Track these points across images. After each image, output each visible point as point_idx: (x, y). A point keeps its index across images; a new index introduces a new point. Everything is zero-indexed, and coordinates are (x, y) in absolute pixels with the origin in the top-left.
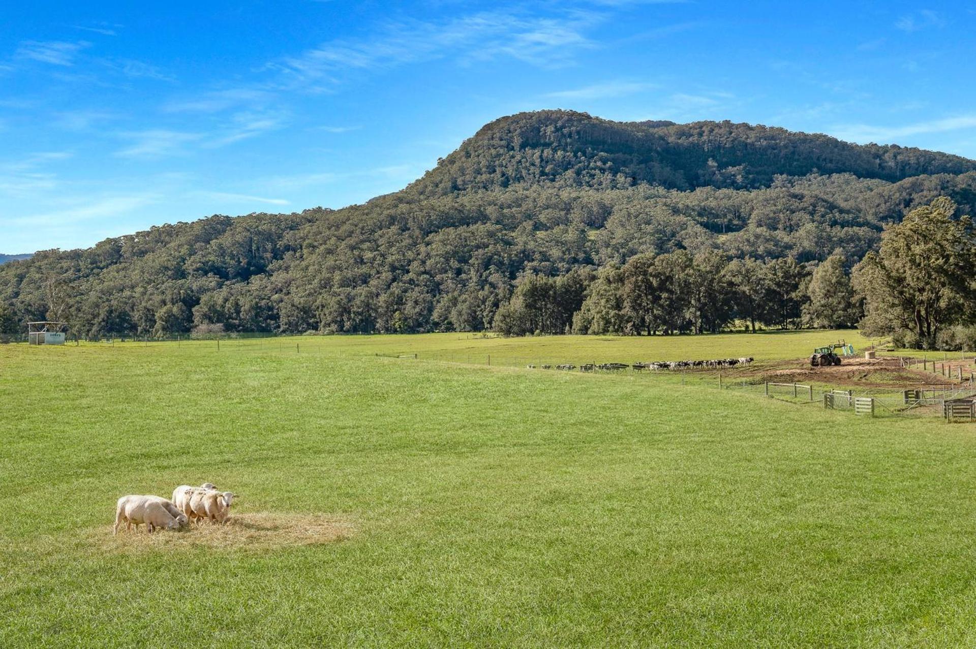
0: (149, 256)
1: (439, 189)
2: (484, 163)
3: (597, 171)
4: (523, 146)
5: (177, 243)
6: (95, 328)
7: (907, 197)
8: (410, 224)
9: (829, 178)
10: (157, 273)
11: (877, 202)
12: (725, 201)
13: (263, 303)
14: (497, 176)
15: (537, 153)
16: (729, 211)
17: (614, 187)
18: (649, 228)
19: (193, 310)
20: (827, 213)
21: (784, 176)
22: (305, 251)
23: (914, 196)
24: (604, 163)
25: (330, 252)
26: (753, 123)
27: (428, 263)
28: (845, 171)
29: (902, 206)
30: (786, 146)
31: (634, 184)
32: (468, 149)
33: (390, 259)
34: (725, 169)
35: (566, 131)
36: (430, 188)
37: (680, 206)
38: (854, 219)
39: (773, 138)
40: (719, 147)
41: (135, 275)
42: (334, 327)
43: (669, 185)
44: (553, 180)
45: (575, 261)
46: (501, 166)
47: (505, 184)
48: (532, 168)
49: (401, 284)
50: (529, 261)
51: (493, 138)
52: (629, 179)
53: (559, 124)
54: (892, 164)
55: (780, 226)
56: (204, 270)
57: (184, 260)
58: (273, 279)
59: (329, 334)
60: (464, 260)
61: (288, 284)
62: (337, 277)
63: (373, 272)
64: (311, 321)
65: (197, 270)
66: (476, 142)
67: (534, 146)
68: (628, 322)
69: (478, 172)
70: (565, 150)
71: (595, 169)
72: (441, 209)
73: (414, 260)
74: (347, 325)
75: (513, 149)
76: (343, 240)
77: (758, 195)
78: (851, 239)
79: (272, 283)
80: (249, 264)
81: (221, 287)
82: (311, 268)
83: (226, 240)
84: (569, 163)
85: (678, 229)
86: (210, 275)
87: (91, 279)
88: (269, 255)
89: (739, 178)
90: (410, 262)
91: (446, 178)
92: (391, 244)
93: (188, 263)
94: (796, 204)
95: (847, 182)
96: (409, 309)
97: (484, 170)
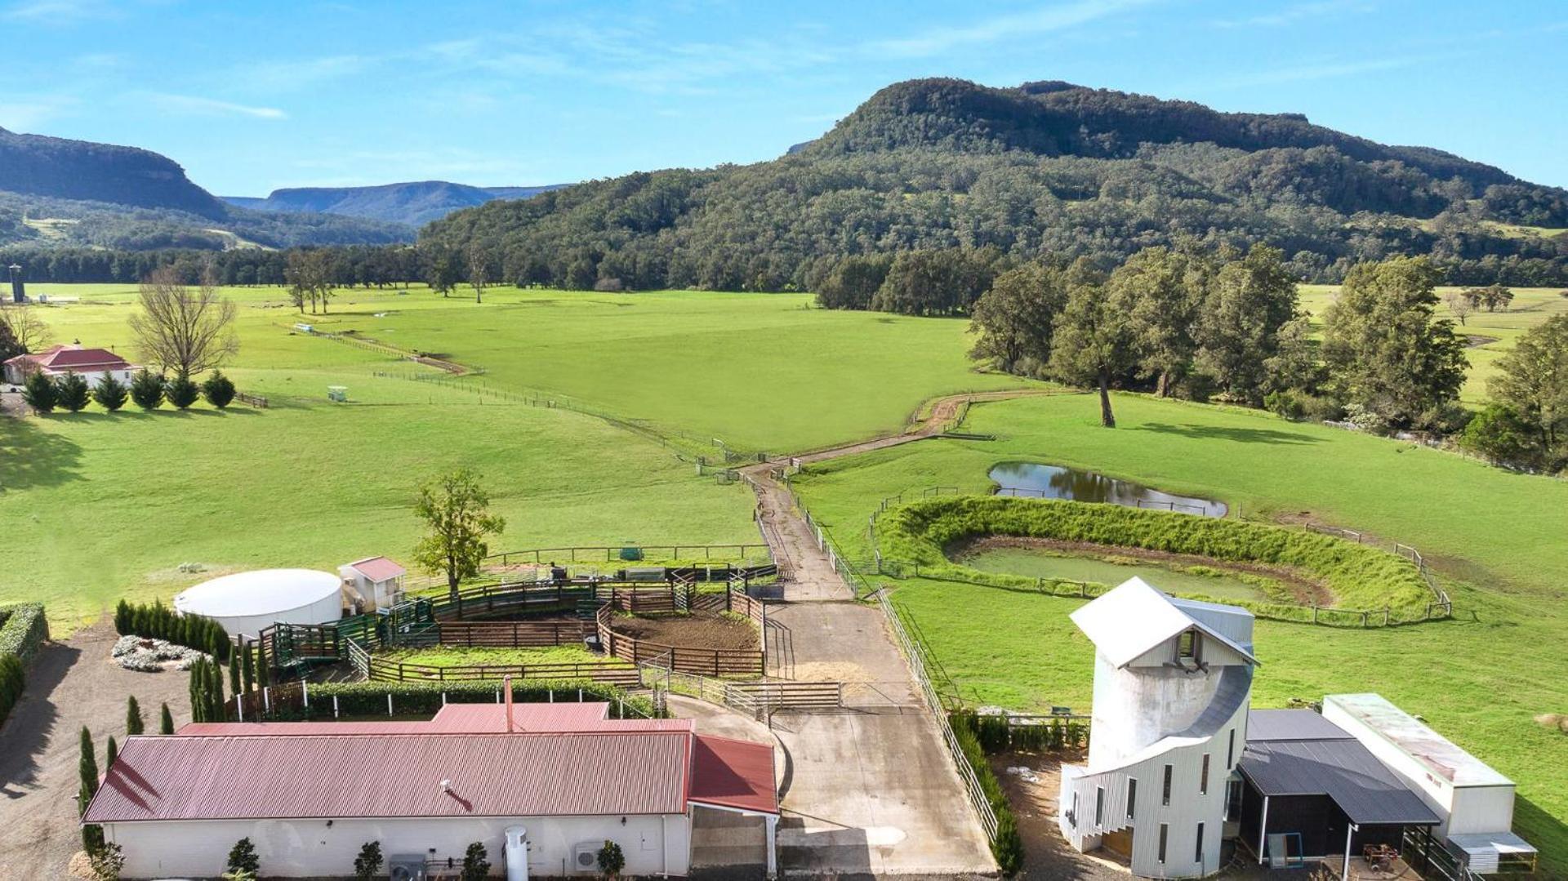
0: (577, 209)
1: (833, 151)
2: (874, 126)
3: (975, 137)
4: (910, 112)
5: (601, 198)
6: (520, 277)
7: (1256, 169)
8: (798, 186)
9: (1191, 146)
10: (582, 224)
11: (1228, 172)
12: (1084, 169)
13: (657, 260)
14: (885, 139)
15: (922, 118)
16: (1086, 179)
17: (988, 152)
18: (1007, 196)
19: (598, 266)
20: (1175, 184)
21: (1150, 144)
22: (707, 208)
23: (1263, 168)
24: (982, 129)
25: (727, 210)
26: (1128, 92)
27: (807, 224)
28: (1208, 140)
29: (1251, 177)
30: (1155, 115)
31: (1008, 149)
32: (862, 112)
33: (776, 219)
34: (1096, 135)
35: (950, 98)
36: (825, 149)
37: (1041, 174)
38: (1198, 190)
39: (1144, 107)
40: (1093, 115)
41: (564, 225)
42: (710, 284)
43: (1039, 150)
44: (934, 144)
45: (935, 224)
46: (889, 129)
47: (891, 147)
48: (916, 132)
49: (782, 242)
50: (894, 224)
51: (884, 103)
52: (1003, 145)
53: (945, 91)
54: (1255, 133)
55: (1130, 195)
56: (622, 223)
57: (605, 213)
58: (677, 232)
59: (706, 290)
60: (838, 222)
61: (690, 236)
62: (729, 233)
63: (760, 230)
64: (694, 278)
65: (615, 223)
66: (870, 106)
67: (920, 112)
68: (909, 304)
69: (868, 135)
70: (947, 116)
71: (973, 134)
72: (826, 173)
73: (796, 220)
74: (720, 283)
75: (901, 114)
76: (738, 199)
77: (1113, 165)
78: (1189, 210)
79: (676, 236)
80: (660, 217)
81: (632, 240)
82: (709, 224)
83: (642, 196)
84: (950, 128)
85: (1034, 196)
86: (625, 227)
87: (529, 227)
88: (677, 211)
89: (1107, 145)
90: (792, 222)
91: (841, 139)
92: (778, 205)
93: (608, 216)
94: (1147, 174)
95: (1207, 151)
96: (771, 271)
97: (874, 133)
